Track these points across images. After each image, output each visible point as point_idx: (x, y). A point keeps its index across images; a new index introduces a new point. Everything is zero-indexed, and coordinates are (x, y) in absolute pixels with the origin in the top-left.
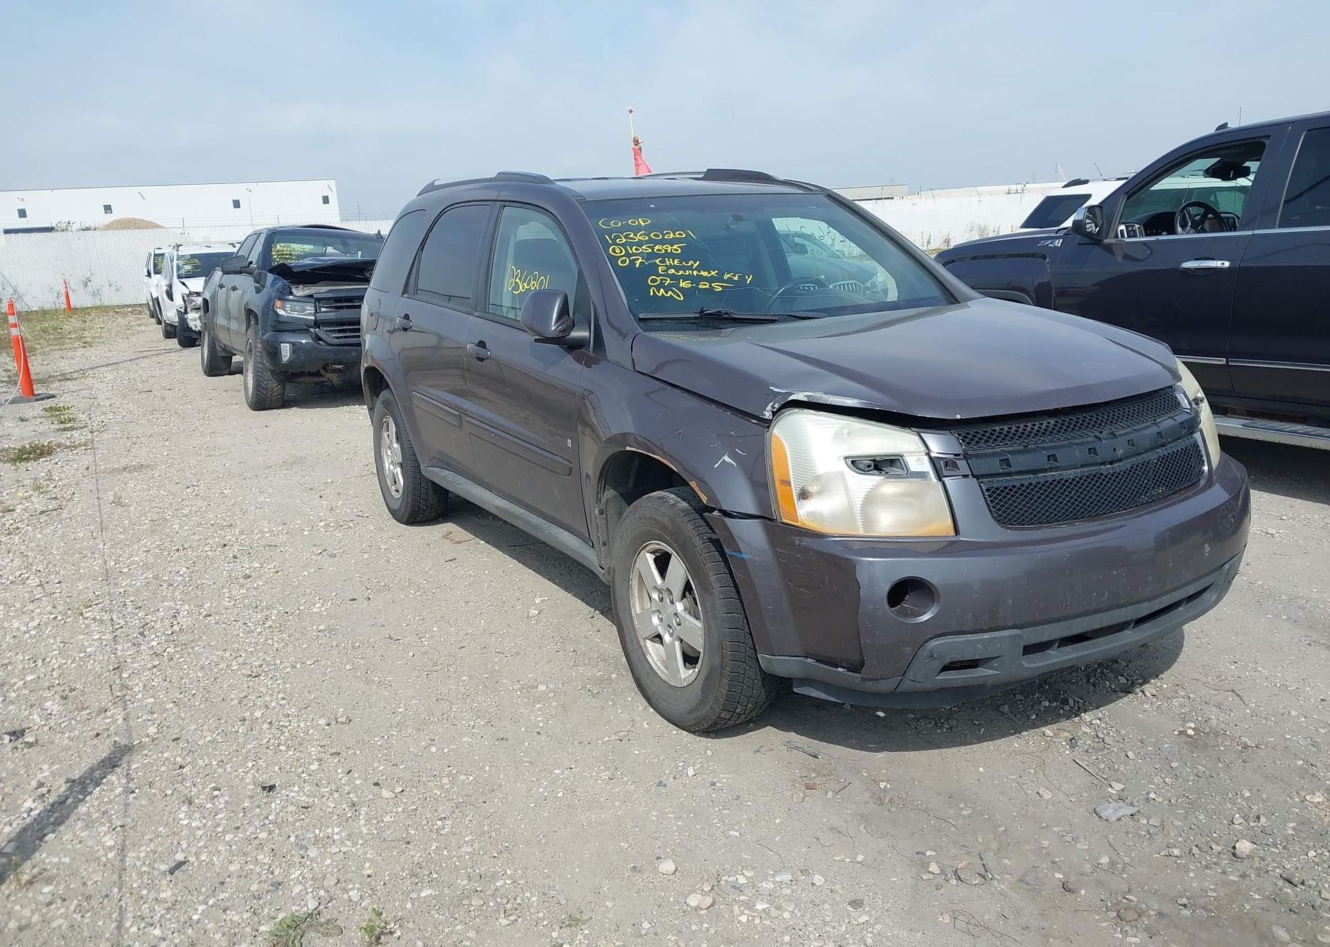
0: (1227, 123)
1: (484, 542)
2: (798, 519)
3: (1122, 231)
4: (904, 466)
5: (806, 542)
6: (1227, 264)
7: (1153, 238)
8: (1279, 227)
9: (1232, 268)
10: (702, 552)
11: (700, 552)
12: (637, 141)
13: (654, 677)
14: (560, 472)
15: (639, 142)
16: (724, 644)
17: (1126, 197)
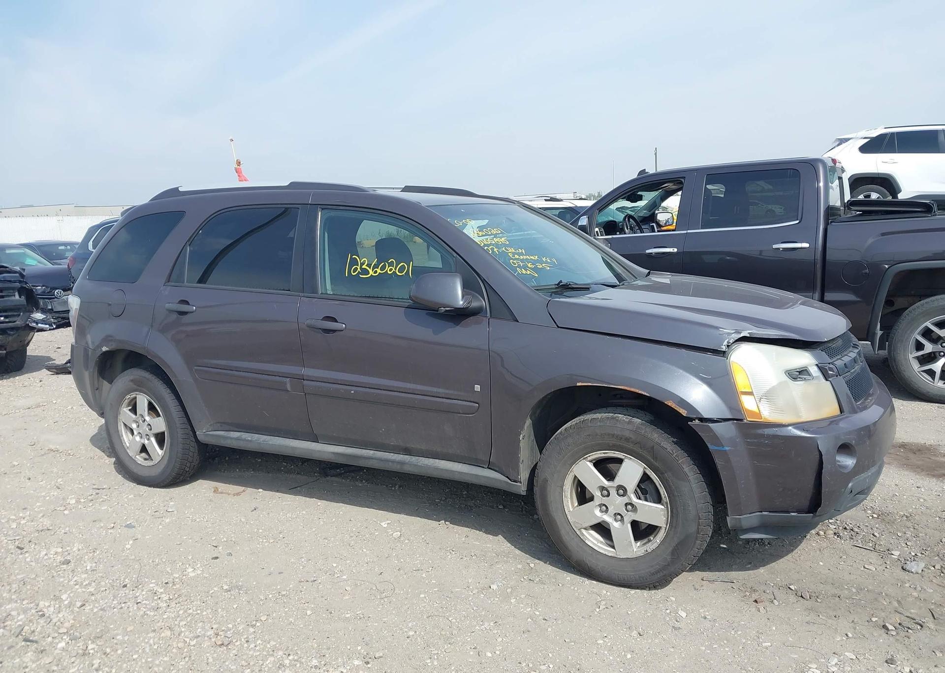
0: (645, 170)
1: (262, 490)
2: (761, 417)
3: (597, 232)
4: (809, 374)
5: (767, 431)
6: (676, 250)
7: (610, 237)
8: (701, 229)
9: (679, 252)
10: (672, 451)
11: (671, 452)
12: (240, 163)
13: (598, 556)
14: (461, 412)
15: (241, 163)
16: (701, 516)
17: (598, 211)
